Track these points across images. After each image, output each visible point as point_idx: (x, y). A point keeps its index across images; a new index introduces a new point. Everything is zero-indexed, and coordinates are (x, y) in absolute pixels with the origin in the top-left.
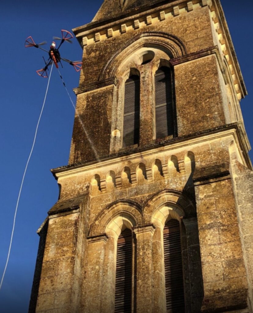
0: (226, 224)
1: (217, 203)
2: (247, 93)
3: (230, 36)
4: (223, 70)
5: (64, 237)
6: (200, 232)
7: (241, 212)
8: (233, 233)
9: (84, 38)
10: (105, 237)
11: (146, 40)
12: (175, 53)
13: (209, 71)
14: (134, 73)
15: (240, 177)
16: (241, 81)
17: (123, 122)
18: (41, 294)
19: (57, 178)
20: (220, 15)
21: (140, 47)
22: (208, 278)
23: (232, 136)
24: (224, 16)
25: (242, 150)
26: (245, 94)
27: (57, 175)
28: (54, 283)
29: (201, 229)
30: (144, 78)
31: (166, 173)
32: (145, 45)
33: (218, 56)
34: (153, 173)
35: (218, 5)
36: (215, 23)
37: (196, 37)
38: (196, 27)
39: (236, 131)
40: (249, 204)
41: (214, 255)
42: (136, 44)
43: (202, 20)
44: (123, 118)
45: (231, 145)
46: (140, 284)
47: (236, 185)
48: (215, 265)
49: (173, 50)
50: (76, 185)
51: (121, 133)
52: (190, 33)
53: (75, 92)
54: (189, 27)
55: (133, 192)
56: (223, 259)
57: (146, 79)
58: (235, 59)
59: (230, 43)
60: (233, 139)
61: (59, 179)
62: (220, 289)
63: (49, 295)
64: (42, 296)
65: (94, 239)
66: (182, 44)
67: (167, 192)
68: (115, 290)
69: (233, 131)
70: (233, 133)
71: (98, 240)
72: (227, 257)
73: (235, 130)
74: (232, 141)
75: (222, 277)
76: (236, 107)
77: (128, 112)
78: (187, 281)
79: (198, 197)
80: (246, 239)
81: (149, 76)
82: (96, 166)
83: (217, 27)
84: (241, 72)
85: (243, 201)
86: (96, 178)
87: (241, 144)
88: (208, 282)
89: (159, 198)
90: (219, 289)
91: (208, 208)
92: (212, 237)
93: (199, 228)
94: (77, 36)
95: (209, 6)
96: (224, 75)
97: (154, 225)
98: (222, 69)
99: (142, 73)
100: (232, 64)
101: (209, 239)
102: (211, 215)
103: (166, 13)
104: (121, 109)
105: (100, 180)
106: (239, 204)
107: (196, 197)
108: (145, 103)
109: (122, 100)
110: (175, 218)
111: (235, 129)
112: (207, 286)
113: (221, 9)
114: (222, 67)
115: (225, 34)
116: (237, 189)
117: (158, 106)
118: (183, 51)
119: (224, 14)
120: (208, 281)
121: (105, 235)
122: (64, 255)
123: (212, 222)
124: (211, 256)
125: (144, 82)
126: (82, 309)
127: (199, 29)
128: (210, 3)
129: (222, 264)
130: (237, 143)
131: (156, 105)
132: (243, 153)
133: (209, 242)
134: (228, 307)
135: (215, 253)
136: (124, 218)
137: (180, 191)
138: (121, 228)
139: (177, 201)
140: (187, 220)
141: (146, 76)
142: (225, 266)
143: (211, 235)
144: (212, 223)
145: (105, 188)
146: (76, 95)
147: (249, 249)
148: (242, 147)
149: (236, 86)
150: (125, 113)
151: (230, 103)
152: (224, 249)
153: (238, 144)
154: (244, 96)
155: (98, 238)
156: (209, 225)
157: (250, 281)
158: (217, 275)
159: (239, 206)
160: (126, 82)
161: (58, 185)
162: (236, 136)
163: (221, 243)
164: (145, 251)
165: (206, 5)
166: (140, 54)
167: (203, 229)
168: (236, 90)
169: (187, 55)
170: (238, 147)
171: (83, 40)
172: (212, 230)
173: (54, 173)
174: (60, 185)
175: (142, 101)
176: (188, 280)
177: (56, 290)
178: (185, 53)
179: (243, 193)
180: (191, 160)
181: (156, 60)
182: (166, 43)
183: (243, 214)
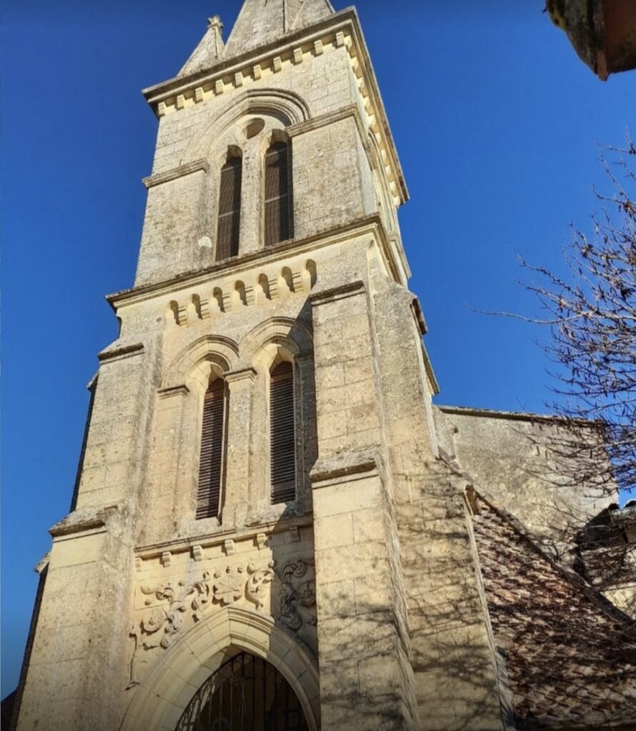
0: (356, 357)
1: (344, 328)
2: (409, 197)
3: (381, 101)
4: (366, 146)
5: (121, 389)
6: (316, 371)
7: (380, 343)
8: (363, 369)
9: (160, 104)
10: (183, 389)
11: (252, 101)
12: (294, 119)
13: (343, 142)
14: (234, 154)
15: (380, 294)
16: (400, 178)
17: (216, 228)
18: (87, 469)
19: (115, 309)
20: (366, 66)
21: (243, 114)
22: (325, 433)
23: (372, 234)
24: (372, 68)
25: (388, 259)
26: (406, 199)
27: (116, 304)
28: (105, 453)
29: (318, 367)
30: (247, 158)
31: (275, 294)
32: (250, 111)
33: (358, 120)
34: (256, 295)
35: (362, 47)
36: (358, 78)
37: (326, 94)
38: (326, 79)
39: (378, 227)
40: (392, 331)
41: (335, 402)
42: (237, 109)
43: (335, 67)
44: (217, 221)
45: (370, 247)
46: (233, 451)
47: (375, 305)
48: (336, 415)
49: (292, 115)
50: (142, 318)
51: (213, 242)
52: (318, 87)
53: (146, 184)
54: (317, 79)
55: (227, 324)
56: (348, 407)
57: (251, 160)
58: (390, 141)
59: (381, 114)
60: (374, 238)
61: (119, 311)
62: (342, 447)
63: (98, 470)
64: (88, 471)
65: (168, 392)
66: (303, 103)
67: (274, 321)
68: (200, 463)
69: (374, 227)
70: (373, 229)
71: (175, 393)
72: (354, 404)
73: (377, 225)
74: (372, 242)
75: (346, 430)
76: (390, 213)
77: (224, 212)
78: (299, 444)
79: (316, 322)
80: (385, 379)
81: (255, 155)
82: (171, 289)
83: (361, 84)
84: (399, 162)
85: (384, 328)
86: (172, 308)
87: (387, 250)
88: (325, 439)
89: (264, 330)
90: (339, 448)
91: (330, 336)
92: (333, 376)
93: (316, 365)
94: (150, 100)
95: (347, 47)
96: (369, 154)
97: (255, 369)
98: (365, 143)
99: (246, 151)
100: (385, 148)
101: (329, 380)
102: (334, 346)
103: (282, 61)
104: (214, 207)
105: (177, 308)
106: (377, 332)
107: (314, 322)
108: (248, 196)
109: (216, 194)
110: (287, 360)
111: (377, 223)
112: (324, 444)
113: (366, 54)
114: (364, 140)
115: (374, 98)
116: (376, 311)
117: (269, 201)
118: (306, 114)
119: (371, 64)
120: (324, 437)
121: (184, 386)
122: (121, 414)
123: (335, 355)
124: (332, 404)
125: (247, 164)
126: (149, 488)
127: (331, 82)
128: (349, 42)
129: (346, 414)
130: (379, 245)
131: (266, 199)
132: (390, 263)
133: (329, 385)
134: (347, 468)
135: (336, 398)
136: (212, 363)
137: (293, 319)
138: (209, 376)
139: (289, 333)
140: (302, 358)
141: (251, 156)
142: (349, 416)
143: (332, 373)
144: (335, 357)
145: (186, 320)
146: (148, 188)
147: (389, 394)
148: (389, 254)
149: (392, 186)
150: (220, 213)
151: (380, 204)
152: (350, 392)
153: (382, 248)
154: (404, 202)
155: (174, 391)
156: (330, 360)
157: (387, 437)
158: (338, 429)
159: (377, 334)
160: (222, 169)
161: (117, 319)
162: (377, 233)
163: (346, 385)
164: (241, 405)
165: (342, 45)
166: (243, 124)
167: (321, 366)
168: (392, 189)
169: (312, 119)
170: (381, 253)
171: (159, 108)
172: (334, 367)
173: (111, 301)
174: (119, 319)
175: (245, 193)
176: (301, 441)
177: (109, 462)
178: (309, 117)
179: (385, 316)
180: (311, 274)
181: (266, 132)
182: (280, 105)
183: (382, 346)
